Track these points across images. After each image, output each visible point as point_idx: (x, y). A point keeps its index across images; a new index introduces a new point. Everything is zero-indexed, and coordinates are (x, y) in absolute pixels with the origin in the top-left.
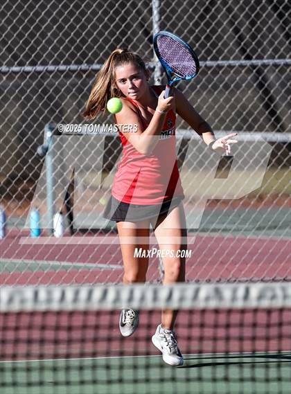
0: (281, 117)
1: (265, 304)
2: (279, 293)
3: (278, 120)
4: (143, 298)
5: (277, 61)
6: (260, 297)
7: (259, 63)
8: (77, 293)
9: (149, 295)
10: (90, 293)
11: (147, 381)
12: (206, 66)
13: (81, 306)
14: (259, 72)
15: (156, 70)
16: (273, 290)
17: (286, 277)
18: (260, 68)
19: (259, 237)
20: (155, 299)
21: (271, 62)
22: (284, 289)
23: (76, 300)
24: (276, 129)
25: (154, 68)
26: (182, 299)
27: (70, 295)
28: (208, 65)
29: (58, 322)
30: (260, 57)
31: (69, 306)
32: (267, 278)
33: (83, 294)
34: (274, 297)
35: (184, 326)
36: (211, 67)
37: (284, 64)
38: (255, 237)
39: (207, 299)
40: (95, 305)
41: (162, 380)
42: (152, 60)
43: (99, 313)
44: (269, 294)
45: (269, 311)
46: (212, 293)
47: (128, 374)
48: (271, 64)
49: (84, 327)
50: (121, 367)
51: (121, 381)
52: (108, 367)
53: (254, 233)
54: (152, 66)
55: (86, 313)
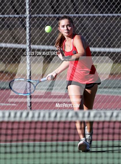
1: (97, 119)
2: (103, 115)
4: (44, 116)
6: (95, 116)
8: (16, 114)
9: (47, 115)
10: (21, 114)
11: (45, 152)
12: (49, 17)
13: (17, 119)
15: (27, 18)
16: (100, 113)
20: (50, 117)
22: (105, 113)
23: (15, 117)
25: (26, 17)
26: (61, 117)
27: (12, 115)
28: (50, 16)
29: (7, 126)
31: (12, 119)
33: (18, 114)
34: (100, 117)
35: (62, 129)
36: (51, 17)
39: (72, 117)
40: (23, 119)
41: (52, 152)
42: (25, 13)
43: (25, 123)
44: (98, 115)
45: (98, 123)
46: (74, 115)
47: (37, 149)
49: (19, 129)
50: (34, 146)
51: (34, 152)
52: (28, 146)
54: (25, 16)
55: (19, 123)
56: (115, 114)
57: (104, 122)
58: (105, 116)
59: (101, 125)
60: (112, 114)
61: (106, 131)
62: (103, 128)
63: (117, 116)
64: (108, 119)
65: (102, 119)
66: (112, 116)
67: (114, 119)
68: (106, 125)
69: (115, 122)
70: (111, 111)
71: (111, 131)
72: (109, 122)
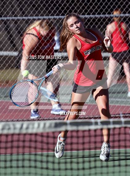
0: (16, 44)
2: (12, 126)
3: (14, 46)
5: (14, 18)
7: (5, 18)
14: (5, 23)
16: (9, 125)
17: (18, 119)
18: (5, 21)
19: (6, 101)
21: (11, 18)
22: (14, 125)
24: (13, 50)
30: (5, 16)
32: (10, 120)
34: (9, 129)
37: (17, 19)
38: (4, 101)
44: (7, 127)
45: (7, 135)
48: (11, 19)
53: (3, 99)
56: (25, 126)
57: (13, 135)
58: (15, 128)
59: (10, 138)
60: (22, 125)
61: (15, 144)
62: (12, 141)
63: (27, 128)
64: (17, 131)
65: (11, 132)
66: (21, 128)
67: (24, 131)
68: (15, 138)
69: (25, 135)
70: (21, 123)
71: (21, 144)
72: (19, 134)
